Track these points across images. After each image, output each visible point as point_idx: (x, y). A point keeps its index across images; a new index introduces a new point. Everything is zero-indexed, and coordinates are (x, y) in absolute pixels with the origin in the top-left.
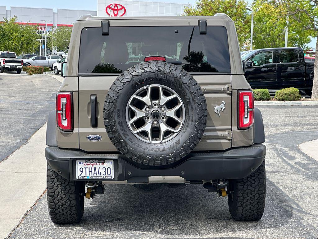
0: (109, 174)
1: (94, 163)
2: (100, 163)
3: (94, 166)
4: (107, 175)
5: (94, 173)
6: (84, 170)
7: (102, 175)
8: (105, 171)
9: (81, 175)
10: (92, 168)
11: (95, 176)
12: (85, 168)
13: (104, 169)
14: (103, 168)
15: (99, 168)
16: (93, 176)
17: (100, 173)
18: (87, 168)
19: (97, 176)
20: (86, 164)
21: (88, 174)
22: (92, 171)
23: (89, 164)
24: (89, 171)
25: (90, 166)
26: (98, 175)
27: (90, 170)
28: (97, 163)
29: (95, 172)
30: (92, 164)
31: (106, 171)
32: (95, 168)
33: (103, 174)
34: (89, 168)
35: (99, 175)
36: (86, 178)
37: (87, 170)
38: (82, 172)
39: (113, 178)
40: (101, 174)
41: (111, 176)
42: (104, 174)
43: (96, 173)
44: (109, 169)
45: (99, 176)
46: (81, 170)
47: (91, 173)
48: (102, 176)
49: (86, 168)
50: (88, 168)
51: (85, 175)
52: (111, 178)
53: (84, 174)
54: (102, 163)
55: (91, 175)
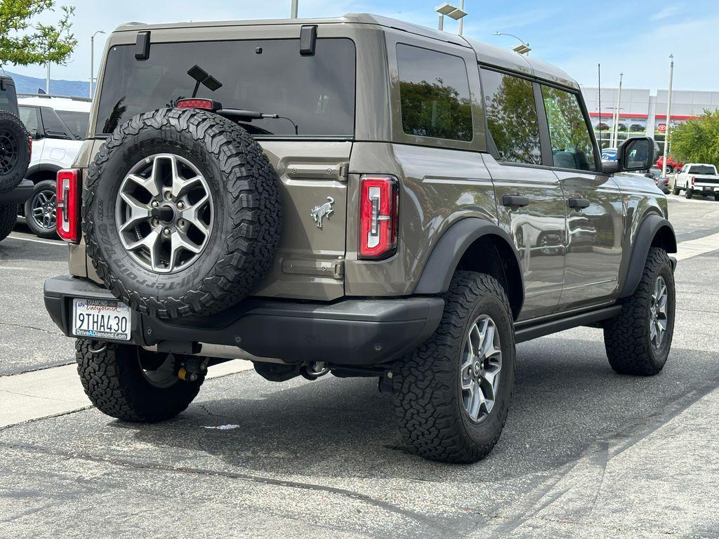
0: (123, 329)
1: (101, 307)
2: (111, 308)
3: (102, 313)
4: (120, 331)
5: (101, 326)
6: (86, 317)
7: (113, 331)
8: (117, 324)
9: (81, 328)
10: (98, 315)
11: (102, 332)
12: (86, 315)
13: (117, 319)
14: (115, 318)
15: (109, 317)
16: (98, 332)
17: (109, 327)
19: (105, 333)
20: (89, 307)
21: (91, 328)
22: (97, 322)
23: (94, 307)
24: (94, 322)
25: (94, 312)
26: (106, 330)
27: (95, 320)
28: (107, 308)
29: (102, 324)
31: (120, 324)
32: (103, 317)
34: (94, 315)
35: (108, 331)
36: (88, 334)
37: (91, 317)
38: (83, 321)
39: (129, 338)
40: (111, 329)
41: (126, 335)
42: (116, 329)
43: (104, 326)
44: (124, 320)
45: (108, 333)
46: (82, 317)
47: (95, 324)
48: (112, 333)
49: (89, 315)
51: (87, 329)
52: (126, 338)
53: (85, 327)
54: (114, 308)
55: (95, 329)
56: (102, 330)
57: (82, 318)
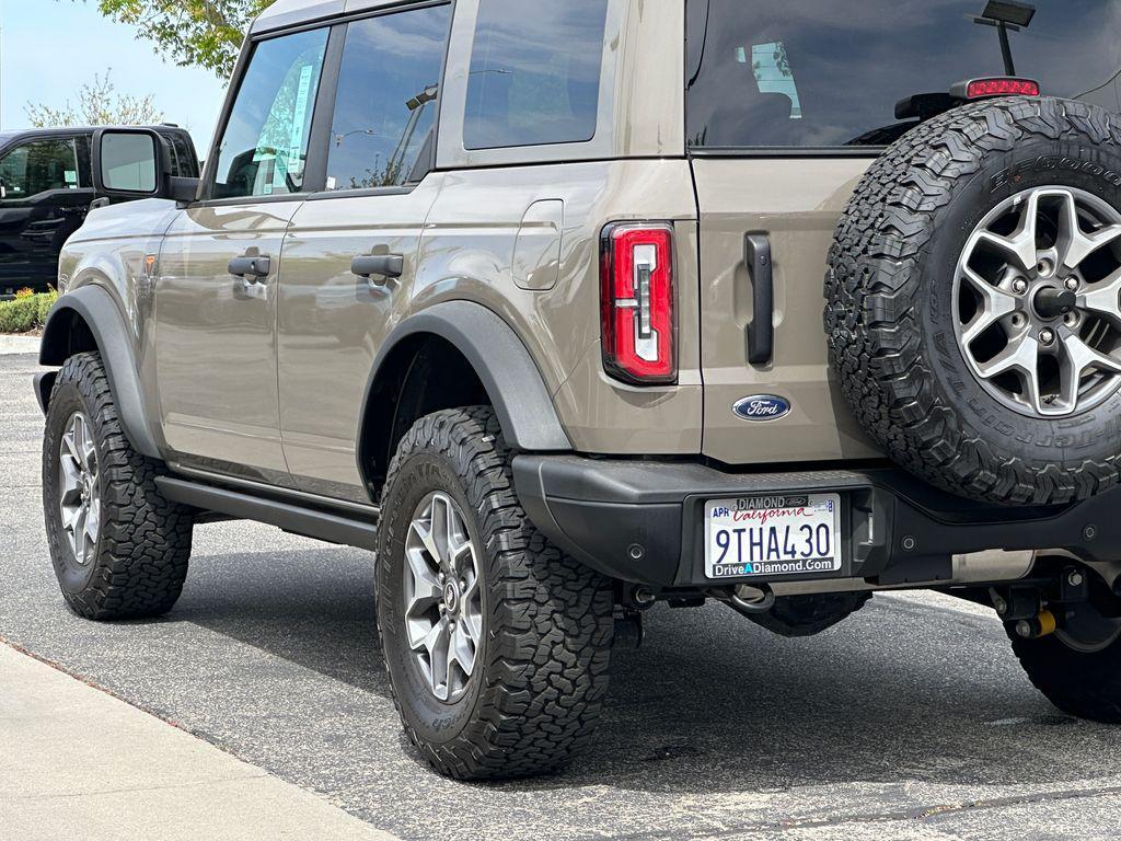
0: (823, 550)
1: (768, 511)
2: (791, 510)
3: (770, 522)
4: (815, 555)
5: (770, 550)
6: (734, 537)
7: (798, 556)
8: (808, 541)
9: (723, 562)
10: (761, 529)
11: (774, 563)
12: (735, 531)
13: (806, 530)
14: (801, 529)
15: (788, 528)
16: (765, 563)
17: (789, 549)
18: (744, 530)
19: (782, 563)
20: (739, 514)
21: (746, 558)
22: (760, 544)
23: (751, 512)
24: (752, 545)
25: (755, 523)
26: (784, 557)
27: (756, 539)
28: (781, 510)
29: (773, 546)
30: (762, 512)
31: (814, 541)
32: (773, 530)
33: (802, 553)
34: (751, 530)
35: (789, 557)
36: (741, 571)
37: (745, 536)
38: (726, 546)
39: (837, 566)
40: (793, 553)
41: (831, 559)
42: (807, 552)
43: (777, 550)
44: (822, 530)
45: (788, 562)
47: (756, 549)
48: (798, 561)
49: (739, 531)
50: (748, 531)
51: (737, 561)
52: (833, 567)
53: (732, 556)
54: (797, 509)
55: (757, 558)
56: (773, 556)
57: (723, 539)
